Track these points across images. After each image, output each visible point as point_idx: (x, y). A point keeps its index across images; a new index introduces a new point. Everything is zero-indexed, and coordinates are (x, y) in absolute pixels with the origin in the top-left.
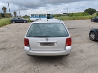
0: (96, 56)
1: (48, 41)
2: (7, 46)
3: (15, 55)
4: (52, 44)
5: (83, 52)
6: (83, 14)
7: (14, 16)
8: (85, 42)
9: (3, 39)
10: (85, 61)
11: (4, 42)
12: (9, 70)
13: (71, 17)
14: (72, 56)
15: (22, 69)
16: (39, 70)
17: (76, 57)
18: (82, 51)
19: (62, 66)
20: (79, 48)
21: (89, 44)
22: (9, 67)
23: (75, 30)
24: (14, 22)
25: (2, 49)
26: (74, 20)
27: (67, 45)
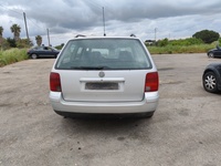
0: (217, 121)
1: (105, 79)
2: (14, 100)
3: (30, 116)
4: (112, 85)
5: (187, 114)
6: (190, 42)
7: (36, 45)
8: (194, 96)
9: (6, 88)
10: (192, 131)
11: (8, 92)
12: (13, 146)
13: (163, 48)
14: (160, 121)
15: (43, 145)
16: (83, 147)
17: (169, 122)
18: (184, 112)
19: (137, 141)
20: (179, 107)
21: (202, 98)
22: (14, 140)
23: (170, 71)
24: (34, 56)
25: (2, 106)
26: (170, 53)
27: (148, 88)
